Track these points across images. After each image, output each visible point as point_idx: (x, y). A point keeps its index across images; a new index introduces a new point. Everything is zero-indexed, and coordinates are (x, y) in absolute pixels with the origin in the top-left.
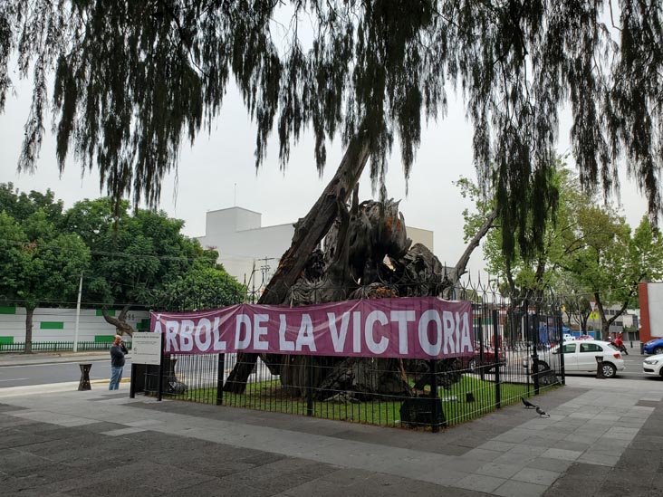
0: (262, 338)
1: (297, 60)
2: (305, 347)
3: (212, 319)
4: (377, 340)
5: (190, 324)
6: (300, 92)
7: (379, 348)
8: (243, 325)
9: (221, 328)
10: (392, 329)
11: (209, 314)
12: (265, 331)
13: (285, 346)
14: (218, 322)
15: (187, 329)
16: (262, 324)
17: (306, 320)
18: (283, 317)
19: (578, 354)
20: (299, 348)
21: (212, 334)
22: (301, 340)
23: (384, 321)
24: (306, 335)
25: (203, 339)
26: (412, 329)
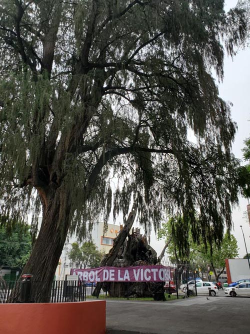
0: (112, 277)
1: (118, 192)
2: (126, 279)
3: (95, 271)
4: (148, 277)
5: (87, 273)
6: (119, 201)
7: (148, 279)
8: (106, 273)
9: (98, 274)
10: (152, 274)
11: (94, 269)
12: (113, 275)
13: (120, 279)
14: (97, 272)
15: (86, 274)
16: (112, 273)
17: (127, 272)
18: (119, 271)
19: (202, 287)
20: (124, 280)
21: (95, 276)
22: (125, 277)
23: (150, 272)
24: (127, 276)
25: (92, 277)
26: (157, 273)
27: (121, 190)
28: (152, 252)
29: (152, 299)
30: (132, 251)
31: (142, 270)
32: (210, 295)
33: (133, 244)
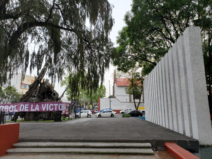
0: (27, 109)
1: (34, 54)
2: (37, 110)
3: (14, 105)
4: (51, 108)
5: (8, 107)
6: (34, 60)
7: (52, 110)
8: (22, 106)
10: (54, 106)
11: (13, 104)
13: (32, 110)
14: (15, 106)
15: (7, 107)
16: (27, 106)
17: (37, 105)
18: (32, 105)
19: (84, 113)
20: (35, 110)
21: (14, 108)
22: (36, 109)
23: (53, 105)
24: (37, 108)
25: (11, 109)
26: (58, 106)
27: (36, 53)
28: (56, 94)
29: (53, 121)
30: (42, 93)
31: (48, 105)
32: (88, 117)
33: (43, 88)
